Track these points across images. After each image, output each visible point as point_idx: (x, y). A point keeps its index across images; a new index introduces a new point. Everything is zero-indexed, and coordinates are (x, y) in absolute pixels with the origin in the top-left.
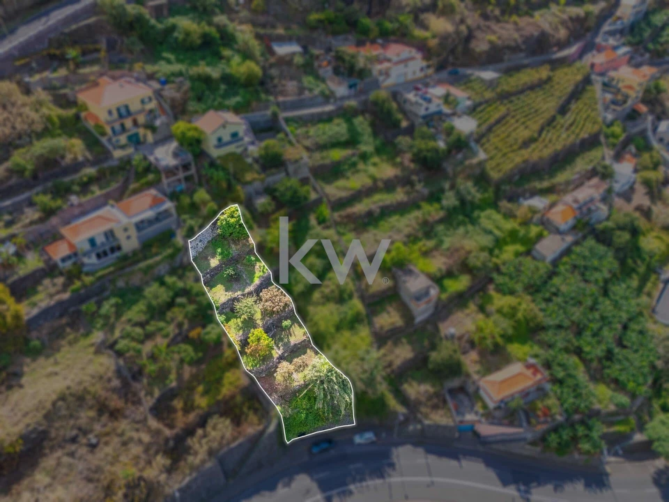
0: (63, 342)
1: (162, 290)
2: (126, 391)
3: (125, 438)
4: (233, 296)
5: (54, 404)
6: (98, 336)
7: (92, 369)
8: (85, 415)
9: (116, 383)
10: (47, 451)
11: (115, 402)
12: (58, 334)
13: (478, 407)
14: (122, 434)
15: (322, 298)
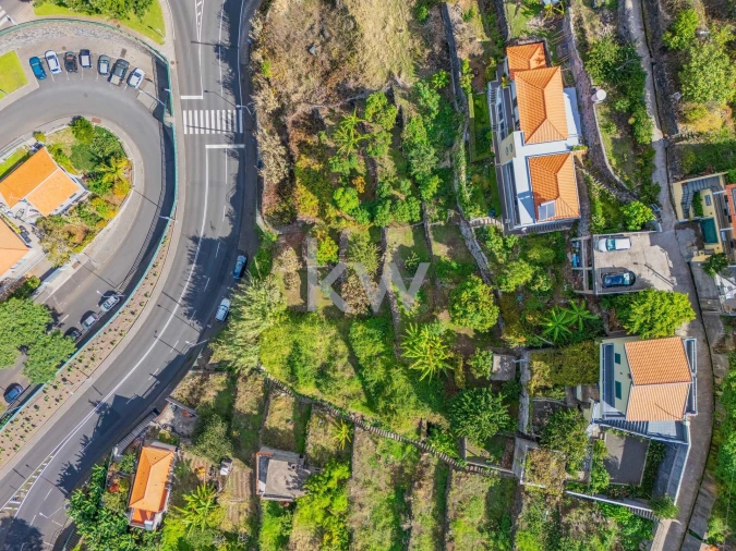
0: (417, 43)
1: (427, 169)
2: (342, 91)
3: (303, 79)
4: (388, 250)
5: (352, 18)
6: (407, 79)
7: (374, 64)
8: (336, 47)
9: (351, 84)
10: (323, 7)
11: (336, 78)
12: (428, 40)
13: (166, 432)
14: (307, 77)
15: (336, 352)
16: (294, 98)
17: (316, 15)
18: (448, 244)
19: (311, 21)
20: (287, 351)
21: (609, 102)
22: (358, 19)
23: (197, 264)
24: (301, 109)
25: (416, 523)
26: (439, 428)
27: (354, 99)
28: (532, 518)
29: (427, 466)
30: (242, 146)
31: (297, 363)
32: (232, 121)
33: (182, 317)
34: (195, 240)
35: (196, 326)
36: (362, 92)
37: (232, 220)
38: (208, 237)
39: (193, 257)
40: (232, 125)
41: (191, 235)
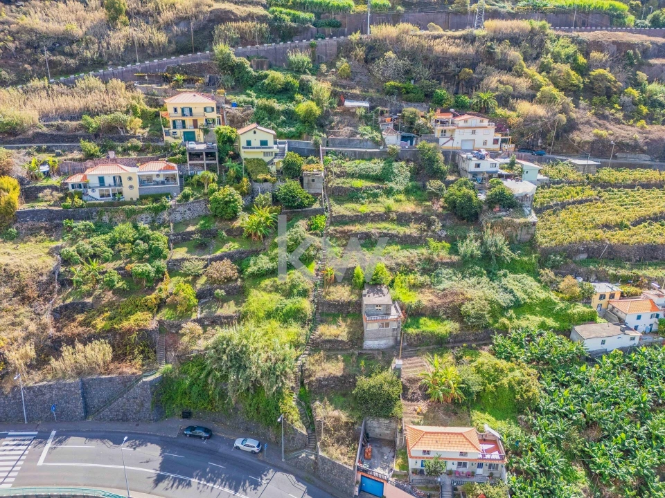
0: (33, 239)
3: (17, 320)
4: (188, 257)
9: (44, 278)
13: (396, 464)
14: (17, 316)
16: (33, 327)
18: (187, 226)
21: (116, 153)
30: (54, 433)
31: (284, 311)
32: (19, 440)
33: (259, 493)
34: (159, 479)
35: (269, 476)
37: (140, 445)
40: (24, 440)
41: (153, 485)
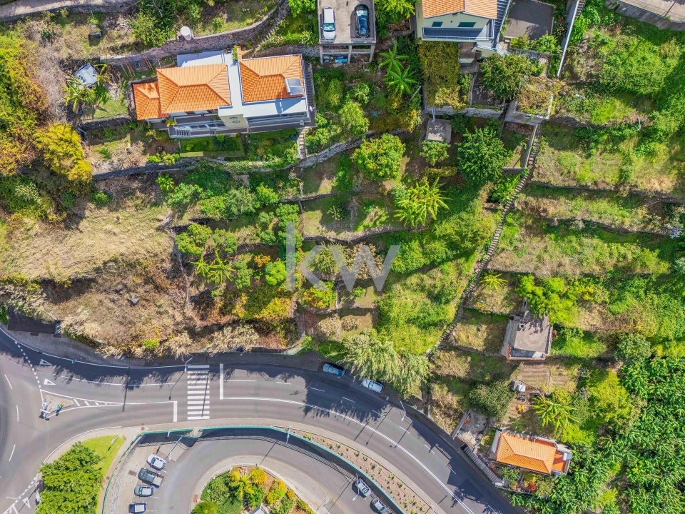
0: (130, 203)
1: (251, 197)
2: (174, 274)
3: (162, 310)
4: (325, 235)
5: (105, 263)
6: (164, 213)
7: (149, 244)
8: (132, 279)
9: (168, 265)
10: (94, 290)
11: (161, 280)
12: (128, 193)
13: (484, 439)
14: (160, 306)
15: (418, 285)
16: (179, 318)
17: (102, 296)
18: (321, 179)
19: (107, 302)
20: (414, 330)
21: (192, 24)
22: (107, 258)
23: (329, 408)
24: (190, 311)
25: (579, 215)
26: (492, 192)
27: (182, 263)
28: (581, 108)
29: (526, 203)
30: (221, 366)
31: (426, 320)
32: (198, 374)
33: (378, 423)
34: (307, 410)
35: (387, 410)
36: (175, 255)
37: (290, 376)
38: (304, 398)
39: (322, 412)
40: (202, 374)
41: (303, 413)
